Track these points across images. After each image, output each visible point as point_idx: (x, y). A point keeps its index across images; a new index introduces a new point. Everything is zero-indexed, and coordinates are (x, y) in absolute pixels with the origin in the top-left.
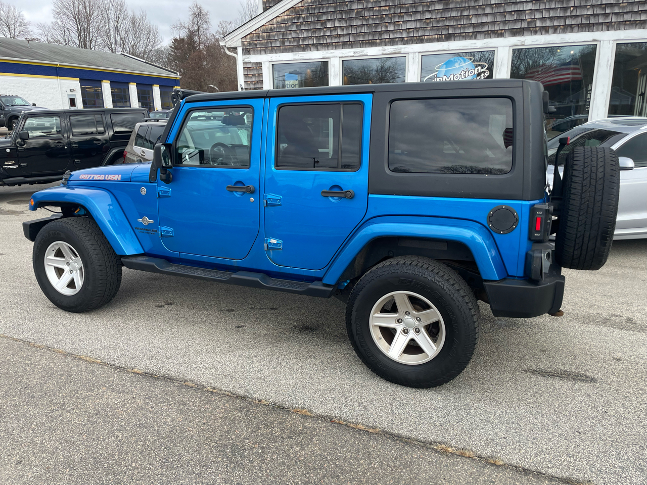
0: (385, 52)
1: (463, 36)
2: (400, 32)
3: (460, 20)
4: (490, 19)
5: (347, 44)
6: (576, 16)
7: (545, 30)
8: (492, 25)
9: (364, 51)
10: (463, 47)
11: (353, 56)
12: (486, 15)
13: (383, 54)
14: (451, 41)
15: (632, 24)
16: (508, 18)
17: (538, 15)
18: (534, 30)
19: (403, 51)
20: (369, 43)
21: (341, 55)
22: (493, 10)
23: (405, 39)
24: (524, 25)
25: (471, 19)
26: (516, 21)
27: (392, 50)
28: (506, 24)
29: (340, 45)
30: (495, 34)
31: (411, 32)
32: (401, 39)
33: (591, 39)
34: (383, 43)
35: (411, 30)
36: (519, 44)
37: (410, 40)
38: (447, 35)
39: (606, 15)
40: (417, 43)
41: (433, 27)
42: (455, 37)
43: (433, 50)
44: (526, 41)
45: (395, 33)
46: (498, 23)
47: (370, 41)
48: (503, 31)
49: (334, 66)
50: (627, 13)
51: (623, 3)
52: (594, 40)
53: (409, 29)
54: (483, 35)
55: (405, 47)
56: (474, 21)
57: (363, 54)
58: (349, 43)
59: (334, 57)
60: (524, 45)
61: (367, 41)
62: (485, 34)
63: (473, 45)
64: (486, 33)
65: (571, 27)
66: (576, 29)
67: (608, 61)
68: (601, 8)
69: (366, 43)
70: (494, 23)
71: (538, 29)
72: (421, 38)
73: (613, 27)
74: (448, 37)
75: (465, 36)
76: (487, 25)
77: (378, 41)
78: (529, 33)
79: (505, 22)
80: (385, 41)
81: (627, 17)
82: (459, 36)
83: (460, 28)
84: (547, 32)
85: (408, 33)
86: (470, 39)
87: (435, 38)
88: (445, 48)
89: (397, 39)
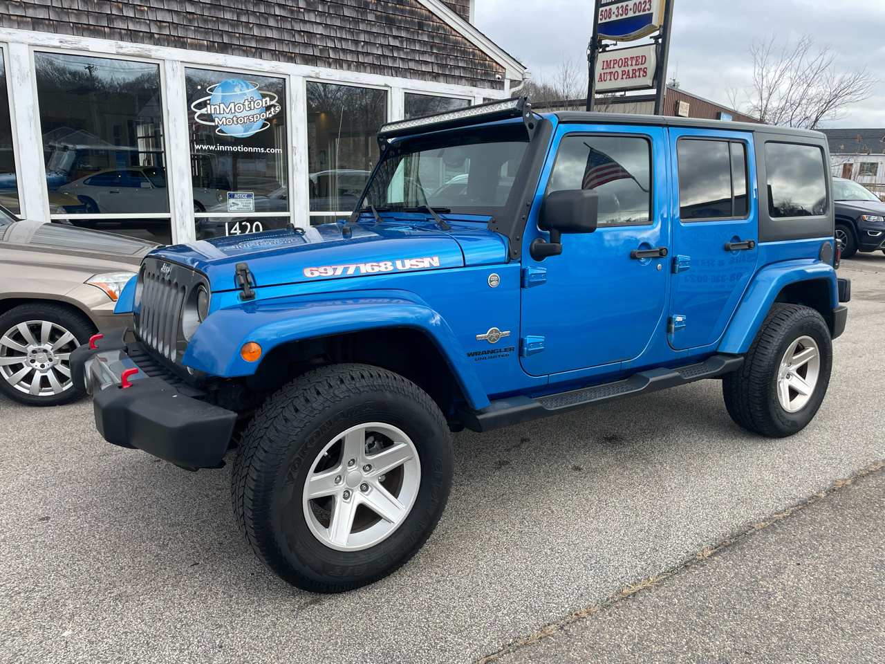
0: (121, 51)
1: (244, 51)
2: (147, 23)
3: (237, 26)
4: (275, 35)
5: (43, 24)
6: (368, 54)
7: (339, 63)
8: (279, 44)
9: (79, 42)
10: (246, 66)
11: (59, 48)
12: (271, 28)
13: (118, 54)
14: (228, 53)
15: (416, 73)
16: (298, 38)
17: (330, 44)
18: (328, 62)
19: (153, 54)
20: (88, 29)
21: (32, 42)
22: (278, 23)
23: (156, 36)
24: (317, 53)
25: (251, 29)
26: (306, 45)
27: (135, 49)
28: (296, 46)
29: (28, 22)
30: (285, 56)
31: (165, 27)
32: (149, 35)
33: (383, 84)
34: (117, 36)
35: (164, 24)
36: (314, 75)
37: (164, 40)
38: (221, 44)
39: (394, 58)
40: (176, 47)
41: (198, 27)
42: (233, 49)
43: (203, 62)
44: (320, 74)
45: (137, 22)
46: (286, 42)
47: (92, 27)
48: (293, 55)
49: (18, 58)
50: (411, 60)
51: (406, 48)
52: (386, 86)
53: (160, 21)
54: (269, 55)
55: (158, 50)
56: (256, 32)
57: (80, 46)
58: (47, 22)
59: (17, 42)
60: (318, 78)
61: (85, 26)
62: (272, 55)
63: (259, 66)
64: (273, 52)
65: (364, 65)
66: (368, 68)
67: (400, 111)
68: (388, 49)
69: (84, 29)
70: (281, 41)
71: (331, 60)
72: (182, 39)
73: (401, 72)
74: (224, 48)
75: (246, 52)
76: (273, 42)
77: (107, 30)
78: (323, 64)
79: (294, 43)
80: (120, 33)
81: (412, 65)
82: (239, 49)
83: (238, 38)
84: (341, 67)
85: (160, 28)
86: (253, 57)
87: (203, 45)
88: (220, 63)
89: (141, 34)
